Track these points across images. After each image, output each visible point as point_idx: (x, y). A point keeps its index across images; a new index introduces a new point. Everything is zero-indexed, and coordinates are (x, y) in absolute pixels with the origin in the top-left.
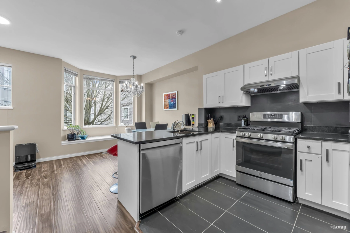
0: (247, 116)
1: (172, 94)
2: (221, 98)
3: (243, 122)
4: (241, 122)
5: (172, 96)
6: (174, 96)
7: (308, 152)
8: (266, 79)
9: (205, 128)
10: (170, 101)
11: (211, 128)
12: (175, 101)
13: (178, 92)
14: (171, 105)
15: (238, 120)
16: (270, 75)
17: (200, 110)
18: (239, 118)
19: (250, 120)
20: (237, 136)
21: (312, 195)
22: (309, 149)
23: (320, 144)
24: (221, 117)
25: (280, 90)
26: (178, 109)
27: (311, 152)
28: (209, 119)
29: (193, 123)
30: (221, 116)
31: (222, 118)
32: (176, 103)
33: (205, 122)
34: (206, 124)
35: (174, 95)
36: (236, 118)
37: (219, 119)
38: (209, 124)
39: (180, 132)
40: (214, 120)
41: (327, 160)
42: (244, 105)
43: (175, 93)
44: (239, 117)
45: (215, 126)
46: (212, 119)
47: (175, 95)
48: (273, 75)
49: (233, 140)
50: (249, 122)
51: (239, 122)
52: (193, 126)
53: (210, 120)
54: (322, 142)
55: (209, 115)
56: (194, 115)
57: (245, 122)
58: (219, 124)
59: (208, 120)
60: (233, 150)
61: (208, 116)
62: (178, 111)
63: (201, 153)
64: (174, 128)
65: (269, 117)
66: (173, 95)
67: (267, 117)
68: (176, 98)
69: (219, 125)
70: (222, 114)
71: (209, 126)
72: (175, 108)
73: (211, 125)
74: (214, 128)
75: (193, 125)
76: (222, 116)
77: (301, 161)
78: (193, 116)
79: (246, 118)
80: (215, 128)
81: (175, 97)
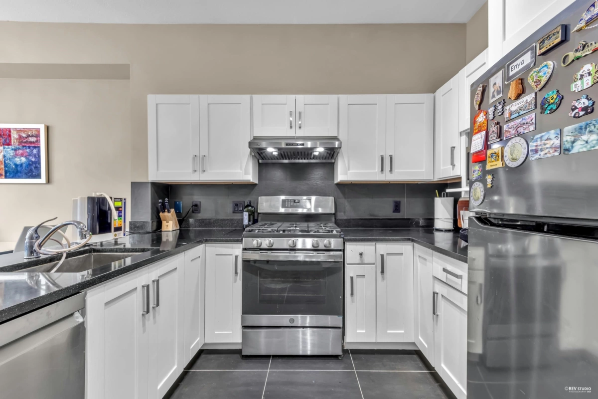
0: (252, 204)
1: (19, 131)
2: (200, 161)
3: (246, 215)
4: (243, 216)
5: (20, 137)
6: (33, 139)
7: (360, 262)
8: (291, 133)
9: (152, 236)
10: (12, 153)
11: (170, 234)
12: (38, 156)
13: (48, 129)
14: (16, 165)
15: (234, 212)
16: (297, 128)
17: (136, 186)
18: (238, 208)
19: (259, 212)
20: (244, 249)
21: (364, 331)
22: (361, 257)
23: (373, 247)
24: (196, 205)
25: (315, 157)
26: (49, 181)
27: (363, 262)
28: (164, 212)
29: (117, 225)
30: (194, 203)
31: (196, 207)
32: (38, 162)
33: (152, 219)
34: (155, 224)
35: (29, 136)
36: (230, 208)
37: (191, 210)
38: (164, 223)
39: (67, 258)
40: (178, 213)
41: (382, 272)
42: (251, 181)
43: (38, 131)
44: (237, 205)
45: (178, 228)
46: (173, 210)
47: (38, 136)
48: (302, 128)
49: (236, 257)
50: (256, 214)
51: (237, 217)
52: (117, 233)
53: (166, 214)
54: (375, 244)
55: (164, 200)
56: (121, 200)
57: (249, 215)
58: (189, 221)
59: (161, 214)
60: (235, 281)
61: (163, 204)
62: (48, 186)
63: (157, 315)
64: (36, 247)
65: (291, 205)
66: (24, 135)
67: (288, 205)
68: (39, 147)
69: (188, 225)
70: (198, 197)
71: (164, 228)
72: (38, 176)
73: (170, 225)
74: (177, 233)
75: (118, 229)
76: (198, 203)
77: (352, 278)
78: (119, 204)
79: (252, 207)
80: (179, 231)
81: (38, 141)
